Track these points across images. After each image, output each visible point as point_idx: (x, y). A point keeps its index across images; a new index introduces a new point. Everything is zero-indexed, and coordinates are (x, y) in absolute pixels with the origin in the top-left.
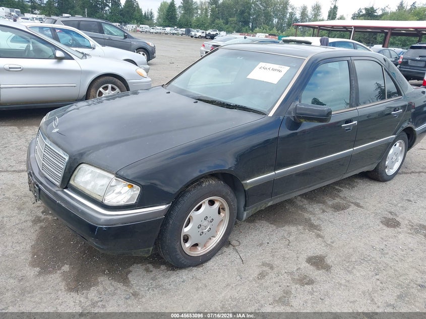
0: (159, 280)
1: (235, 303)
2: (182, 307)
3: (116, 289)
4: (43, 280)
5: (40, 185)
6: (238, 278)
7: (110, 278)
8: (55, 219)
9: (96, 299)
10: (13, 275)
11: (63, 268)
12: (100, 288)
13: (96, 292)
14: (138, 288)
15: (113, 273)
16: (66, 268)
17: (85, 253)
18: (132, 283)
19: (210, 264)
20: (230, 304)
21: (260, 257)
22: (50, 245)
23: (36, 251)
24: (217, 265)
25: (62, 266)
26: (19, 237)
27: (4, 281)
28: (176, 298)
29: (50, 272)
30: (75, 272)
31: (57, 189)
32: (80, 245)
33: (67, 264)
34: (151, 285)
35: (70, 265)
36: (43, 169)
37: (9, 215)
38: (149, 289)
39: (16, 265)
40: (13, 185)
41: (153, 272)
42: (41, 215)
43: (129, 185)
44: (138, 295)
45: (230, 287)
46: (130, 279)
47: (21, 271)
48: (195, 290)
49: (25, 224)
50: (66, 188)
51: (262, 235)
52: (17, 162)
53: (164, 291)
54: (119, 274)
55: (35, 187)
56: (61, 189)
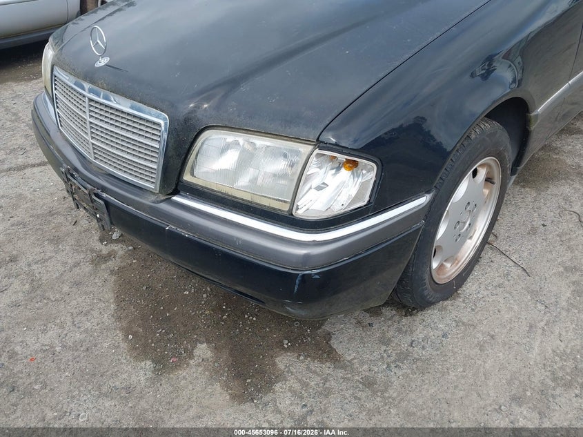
0: (396, 341)
1: (570, 364)
2: (479, 395)
3: (326, 380)
4: (171, 388)
5: (104, 195)
6: (540, 307)
7: (302, 358)
8: (130, 250)
9: (299, 411)
10: (104, 390)
11: (197, 352)
12: (292, 382)
13: (289, 394)
14: (365, 367)
15: (299, 344)
16: (203, 350)
17: (224, 312)
18: (349, 358)
19: (469, 287)
20: (562, 368)
21: (550, 257)
22: (146, 306)
23: (124, 323)
24: (483, 287)
25: (194, 347)
26: (79, 299)
27: (91, 406)
28: (452, 376)
29: (176, 367)
30: (225, 355)
31: (153, 198)
32: (205, 296)
33: (202, 343)
34: (389, 356)
35: (208, 342)
36: (96, 158)
37: (37, 258)
38: (388, 365)
39: (100, 365)
40: (20, 196)
41: (376, 326)
42: (98, 246)
43: (348, 161)
44: (374, 383)
45: (540, 331)
46: (340, 351)
47: (116, 376)
48: (477, 350)
49: (77, 270)
50: (176, 192)
51: (522, 211)
52: (8, 152)
53: (419, 364)
54: (311, 343)
55: (93, 201)
56: (163, 198)
